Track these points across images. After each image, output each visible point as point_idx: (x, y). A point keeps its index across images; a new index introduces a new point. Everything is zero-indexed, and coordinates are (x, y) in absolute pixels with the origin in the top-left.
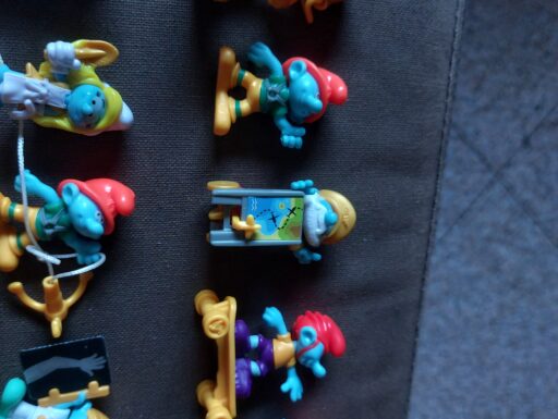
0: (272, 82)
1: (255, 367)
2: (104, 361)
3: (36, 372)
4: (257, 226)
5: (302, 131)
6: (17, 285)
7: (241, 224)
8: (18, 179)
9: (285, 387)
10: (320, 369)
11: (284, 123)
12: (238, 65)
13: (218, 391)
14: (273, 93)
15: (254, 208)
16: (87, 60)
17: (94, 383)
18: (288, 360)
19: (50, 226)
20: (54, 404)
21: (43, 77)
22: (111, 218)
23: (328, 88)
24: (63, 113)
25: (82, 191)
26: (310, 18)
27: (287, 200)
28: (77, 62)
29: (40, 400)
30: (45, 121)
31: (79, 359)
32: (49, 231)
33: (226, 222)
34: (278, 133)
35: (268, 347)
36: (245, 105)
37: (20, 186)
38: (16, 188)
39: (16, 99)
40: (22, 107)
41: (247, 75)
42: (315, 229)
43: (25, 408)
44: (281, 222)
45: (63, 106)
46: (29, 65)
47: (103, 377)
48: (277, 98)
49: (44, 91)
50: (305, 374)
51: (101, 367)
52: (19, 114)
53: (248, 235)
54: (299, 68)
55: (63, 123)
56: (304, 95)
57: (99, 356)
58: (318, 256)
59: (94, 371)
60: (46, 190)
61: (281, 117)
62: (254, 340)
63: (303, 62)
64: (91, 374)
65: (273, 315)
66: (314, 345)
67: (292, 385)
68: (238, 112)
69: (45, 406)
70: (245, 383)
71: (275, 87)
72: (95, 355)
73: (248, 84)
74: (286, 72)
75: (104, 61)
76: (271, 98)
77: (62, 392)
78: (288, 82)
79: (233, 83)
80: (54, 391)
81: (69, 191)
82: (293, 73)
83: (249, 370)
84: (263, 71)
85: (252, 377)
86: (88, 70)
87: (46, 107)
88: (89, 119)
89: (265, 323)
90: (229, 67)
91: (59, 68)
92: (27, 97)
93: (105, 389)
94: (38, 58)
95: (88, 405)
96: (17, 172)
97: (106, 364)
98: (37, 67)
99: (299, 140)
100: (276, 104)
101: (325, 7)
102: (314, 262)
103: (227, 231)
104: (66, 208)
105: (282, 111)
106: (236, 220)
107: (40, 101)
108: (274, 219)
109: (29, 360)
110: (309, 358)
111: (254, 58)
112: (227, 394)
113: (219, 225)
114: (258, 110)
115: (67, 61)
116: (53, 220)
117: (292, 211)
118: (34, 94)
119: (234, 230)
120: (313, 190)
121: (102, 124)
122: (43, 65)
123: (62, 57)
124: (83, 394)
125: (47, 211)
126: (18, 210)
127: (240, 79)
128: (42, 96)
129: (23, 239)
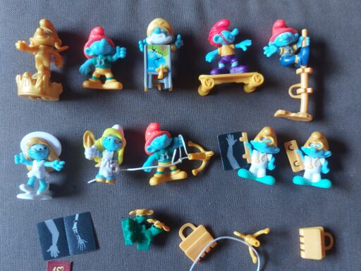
0: (96, 64)
1: (234, 64)
3: (235, 165)
4: (161, 66)
5: (118, 48)
6: (193, 171)
7: (160, 75)
8: (146, 171)
9: (245, 49)
10: (235, 32)
11: (115, 57)
12: (90, 80)
13: (245, 82)
14: (101, 62)
15: (153, 68)
16: (92, 143)
17: (241, 139)
18: (231, 48)
19: (165, 157)
20: (250, 156)
21: (101, 161)
22: (161, 132)
23: (96, 37)
24: (116, 153)
25: (149, 144)
26: (66, 47)
27: (149, 53)
28: (93, 147)
29: (248, 162)
30: (120, 159)
31: (228, 146)
32: (167, 157)
33: (161, 81)
34: (120, 60)
35: (224, 59)
36: (108, 75)
37: (148, 169)
38: (150, 171)
39: (110, 170)
40: (114, 169)
41: (94, 75)
42: (163, 38)
43: (252, 169)
44: (159, 55)
45: (113, 152)
46: (96, 166)
47: (238, 135)
48: (102, 61)
49: (106, 160)
50: (238, 39)
51: (233, 136)
52: (117, 169)
53: (165, 71)
54: (88, 51)
55: (120, 152)
56: (100, 48)
57: (227, 137)
58: (179, 36)
60: (150, 159)
61: (112, 59)
62: (221, 65)
63: (86, 49)
64: (236, 140)
65: (209, 57)
66: (221, 36)
67: (244, 45)
68: (111, 78)
69: (251, 160)
70: (241, 69)
71: (98, 62)
72: (227, 139)
73: (98, 74)
74: (91, 57)
75: (92, 136)
76: (103, 63)
77: (244, 153)
78: (96, 56)
79: (99, 82)
80: (244, 156)
81: (149, 149)
82: (91, 54)
83: (235, 67)
84: (92, 68)
85: (238, 66)
86: (96, 142)
87: (115, 158)
88: (117, 142)
89: (213, 61)
90: (91, 83)
91: (96, 154)
92: (109, 166)
93: (244, 135)
94: (93, 163)
95: (251, 142)
96: (142, 171)
97: (231, 134)
98: (97, 163)
99: (122, 49)
100: (106, 61)
101: (60, 41)
102: (182, 38)
103: (164, 81)
104: (157, 151)
105: (109, 58)
106: (159, 77)
107: (111, 161)
108: (158, 59)
109: (228, 167)
110: (229, 37)
111: (86, 72)
112: (247, 77)
113: (162, 85)
114: (110, 69)
115: (93, 150)
116: (163, 156)
117: (154, 50)
118: (108, 163)
119: (164, 78)
120: (144, 41)
121: (120, 137)
122: (96, 161)
123: (91, 152)
124: (246, 144)
125: (159, 159)
126: (159, 170)
127: (96, 78)
128: (109, 160)
129: (172, 168)
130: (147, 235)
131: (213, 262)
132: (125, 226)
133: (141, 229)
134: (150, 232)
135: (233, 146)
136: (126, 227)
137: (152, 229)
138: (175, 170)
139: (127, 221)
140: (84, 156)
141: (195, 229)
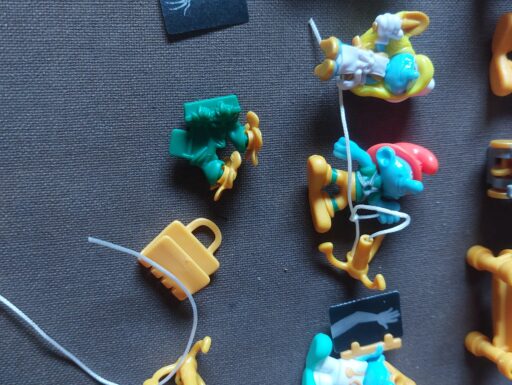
2: (397, 315)
3: (338, 329)
6: (328, 245)
13: (498, 339)
16: (407, 29)
17: (388, 336)
19: (369, 187)
24: (381, 81)
25: (399, 154)
28: (401, 32)
29: (343, 354)
30: (366, 90)
31: (377, 312)
32: (367, 193)
39: (351, 69)
40: (350, 77)
45: (383, 75)
47: (396, 329)
49: (372, 61)
51: (396, 320)
55: (381, 91)
57: (394, 310)
59: (389, 324)
64: (386, 327)
69: (347, 358)
72: (391, 309)
75: (418, 30)
77: (362, 345)
80: (355, 344)
81: (386, 155)
87: (371, 78)
92: (358, 68)
93: (398, 341)
97: (399, 318)
104: (379, 170)
107: (367, 71)
109: (336, 315)
112: (507, 342)
116: (371, 182)
118: (364, 64)
124: (380, 346)
125: (363, 174)
128: (370, 67)
129: (340, 202)
130: (203, 152)
131: (137, 292)
132: (226, 102)
133: (218, 138)
134: (211, 159)
135: (376, 323)
136: (226, 104)
137: (217, 164)
138: (336, 208)
139: (238, 108)
140: (383, 13)
141: (210, 251)
